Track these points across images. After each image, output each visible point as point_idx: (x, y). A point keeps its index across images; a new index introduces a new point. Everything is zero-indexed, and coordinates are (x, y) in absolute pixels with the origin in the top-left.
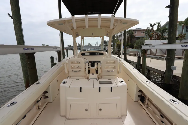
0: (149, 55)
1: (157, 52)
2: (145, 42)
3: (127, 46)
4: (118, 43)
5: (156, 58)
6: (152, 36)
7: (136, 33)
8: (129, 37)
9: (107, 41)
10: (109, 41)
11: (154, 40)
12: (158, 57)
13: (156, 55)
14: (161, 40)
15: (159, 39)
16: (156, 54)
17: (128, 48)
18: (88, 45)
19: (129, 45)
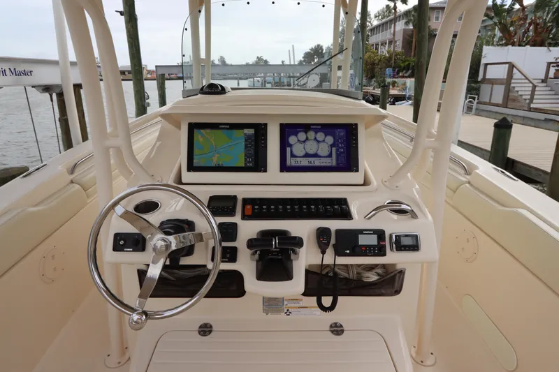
0: (497, 105)
1: (535, 97)
2: (483, 54)
3: (404, 68)
4: (370, 57)
5: (530, 122)
6: (512, 29)
7: (437, 18)
8: (411, 36)
9: (324, 48)
10: (332, 47)
11: (520, 45)
12: (542, 116)
13: (530, 110)
14: (550, 45)
15: (542, 44)
16: (532, 106)
17: (407, 75)
18: (256, 62)
19: (409, 64)
